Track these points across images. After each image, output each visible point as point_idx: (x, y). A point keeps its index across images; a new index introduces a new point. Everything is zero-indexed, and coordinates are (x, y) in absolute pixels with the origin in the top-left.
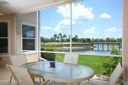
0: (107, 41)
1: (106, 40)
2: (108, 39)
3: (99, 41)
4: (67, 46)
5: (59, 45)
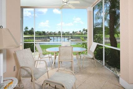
2: (59, 32)
3: (53, 34)
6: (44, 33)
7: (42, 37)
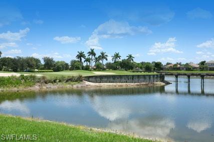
0: (202, 69)
1: (198, 66)
2: (203, 63)
3: (183, 69)
4: (93, 79)
5: (73, 77)
6: (158, 65)
7: (138, 76)
